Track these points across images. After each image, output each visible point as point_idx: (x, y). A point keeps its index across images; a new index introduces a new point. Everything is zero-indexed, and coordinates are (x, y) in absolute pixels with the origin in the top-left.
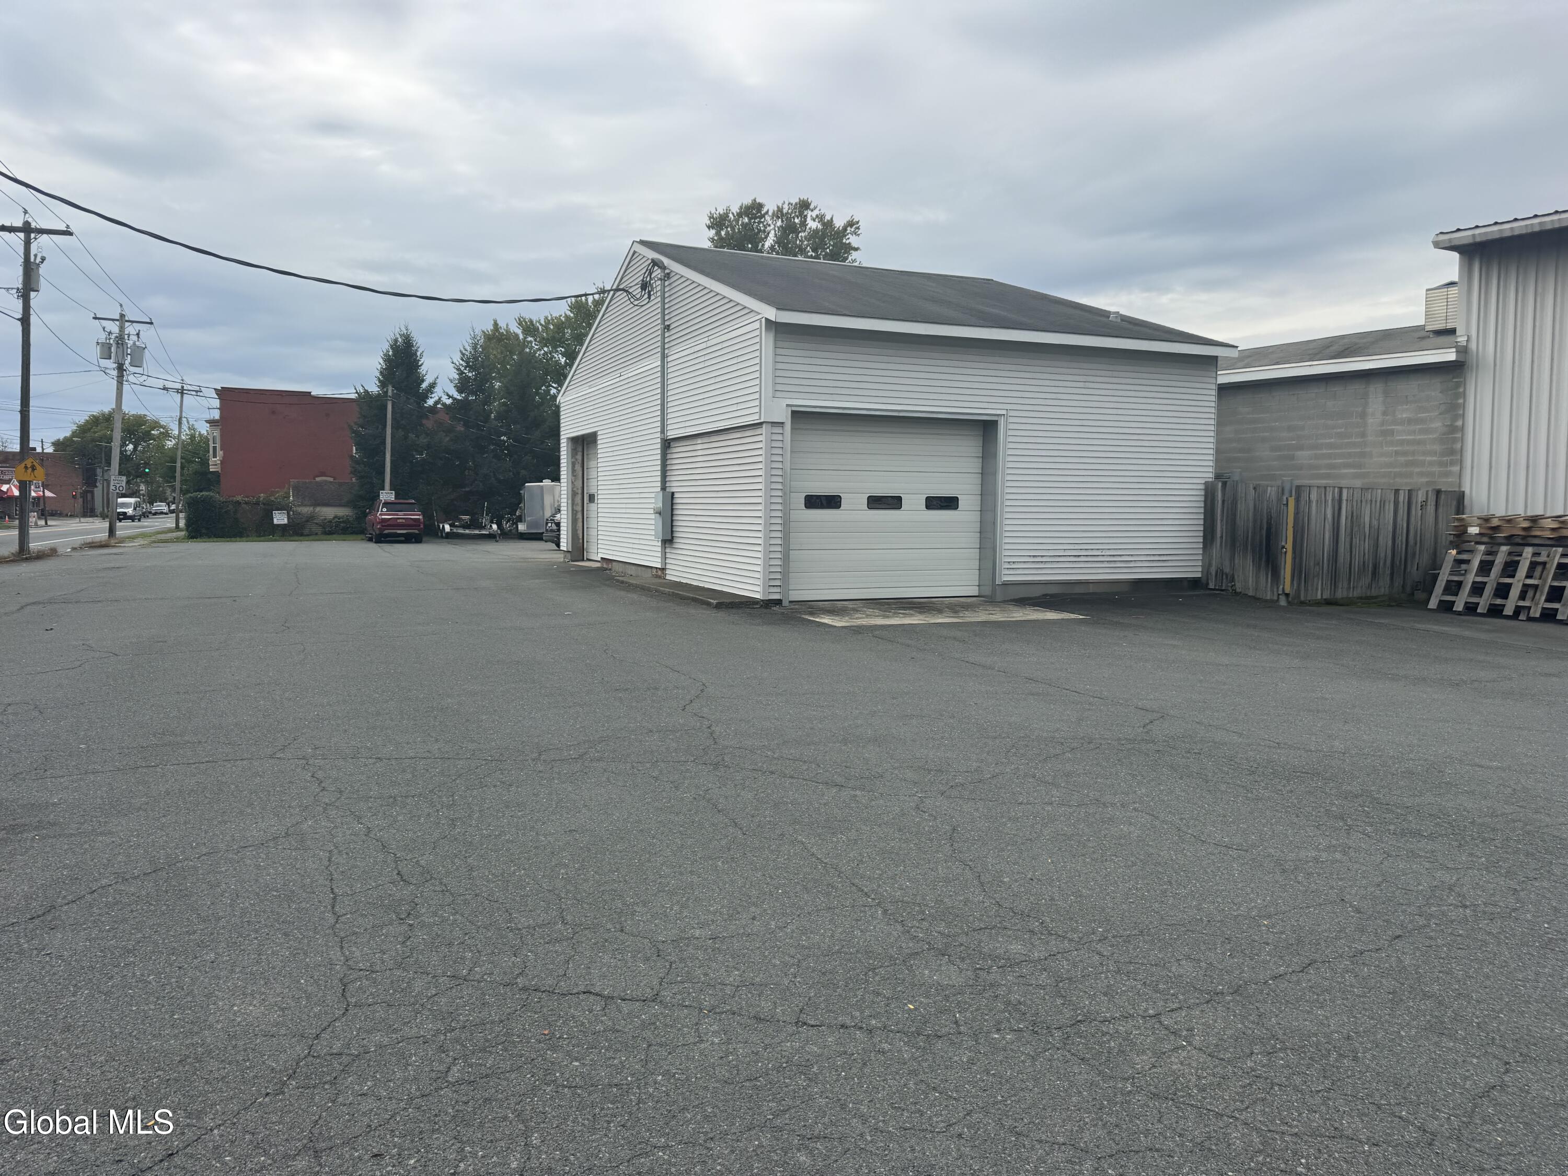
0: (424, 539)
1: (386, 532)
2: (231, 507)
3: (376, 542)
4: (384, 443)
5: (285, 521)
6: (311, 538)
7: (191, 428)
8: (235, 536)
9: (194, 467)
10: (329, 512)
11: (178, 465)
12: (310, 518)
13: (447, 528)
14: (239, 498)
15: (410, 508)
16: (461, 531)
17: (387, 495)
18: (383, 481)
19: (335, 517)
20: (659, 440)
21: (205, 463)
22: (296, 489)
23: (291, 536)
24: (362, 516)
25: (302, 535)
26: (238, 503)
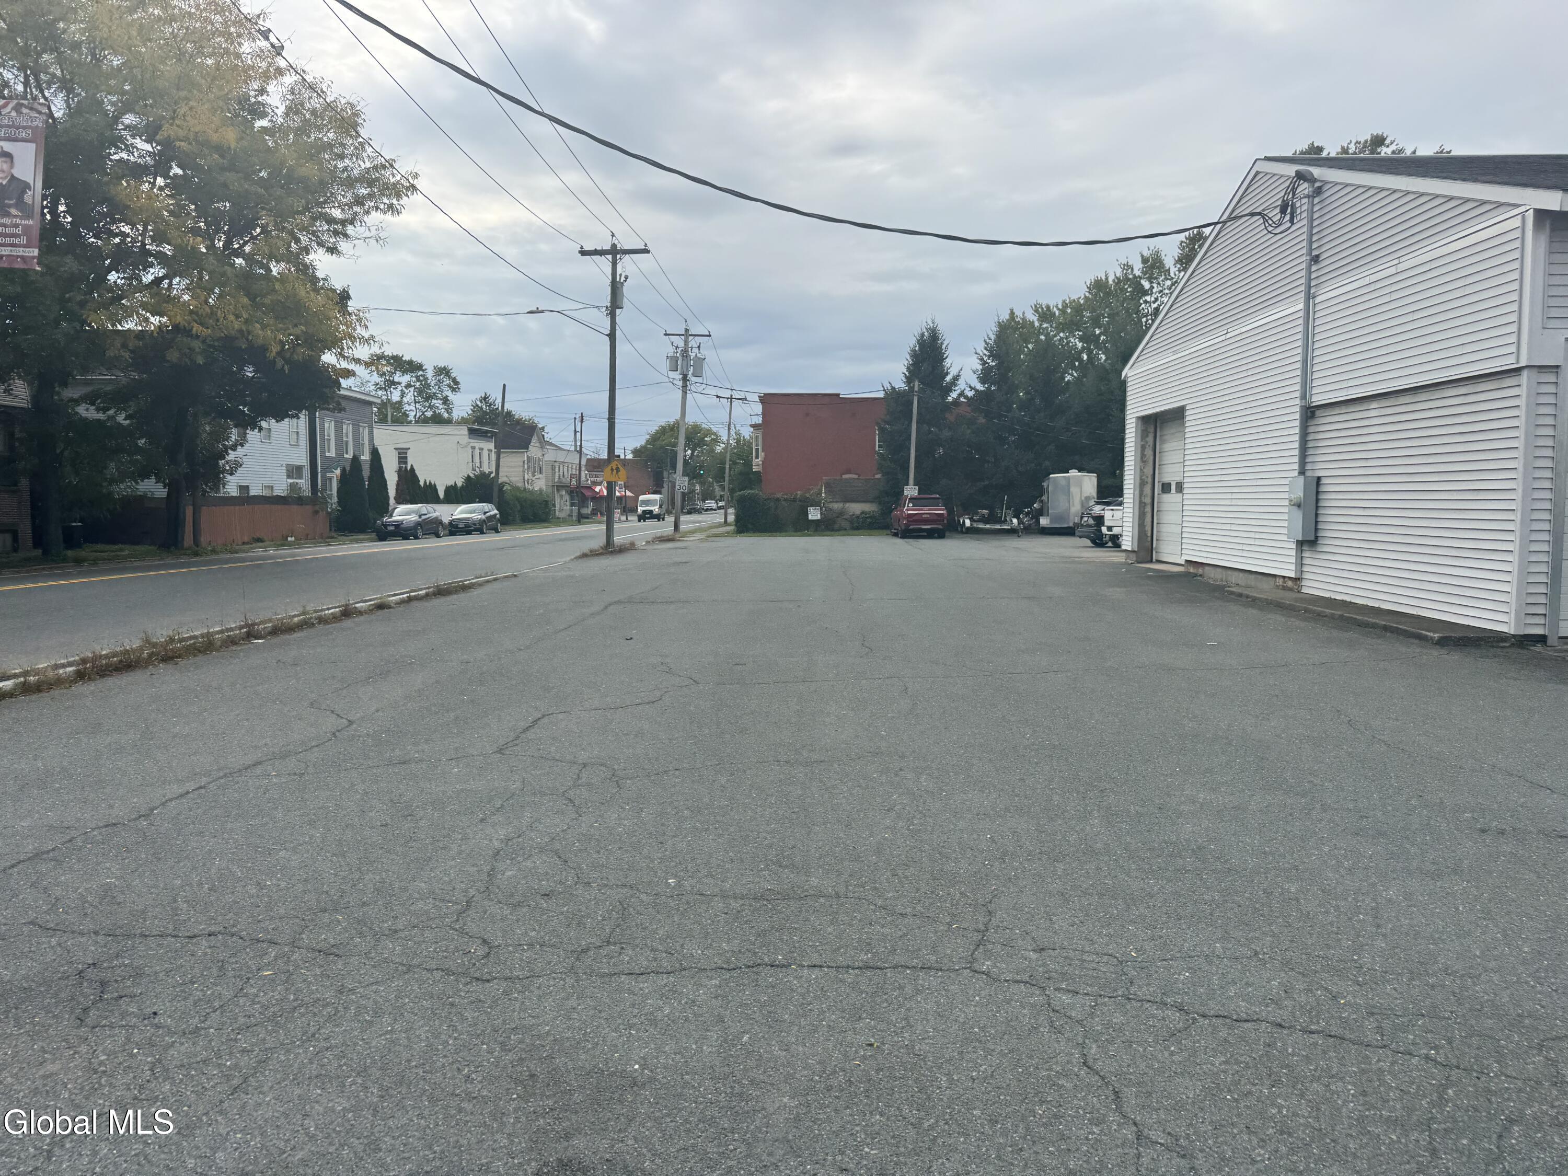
0: (947, 534)
1: (911, 527)
2: (772, 504)
3: (902, 537)
4: (909, 438)
5: (819, 517)
6: (841, 532)
7: (738, 434)
8: (776, 531)
9: (739, 468)
10: (856, 508)
11: (727, 466)
12: (841, 513)
13: (968, 523)
14: (779, 495)
15: (933, 503)
16: (981, 526)
17: (911, 491)
18: (908, 477)
19: (863, 513)
20: (1297, 409)
21: (748, 464)
22: (828, 486)
23: (822, 531)
24: (887, 511)
25: (833, 530)
26: (778, 500)
